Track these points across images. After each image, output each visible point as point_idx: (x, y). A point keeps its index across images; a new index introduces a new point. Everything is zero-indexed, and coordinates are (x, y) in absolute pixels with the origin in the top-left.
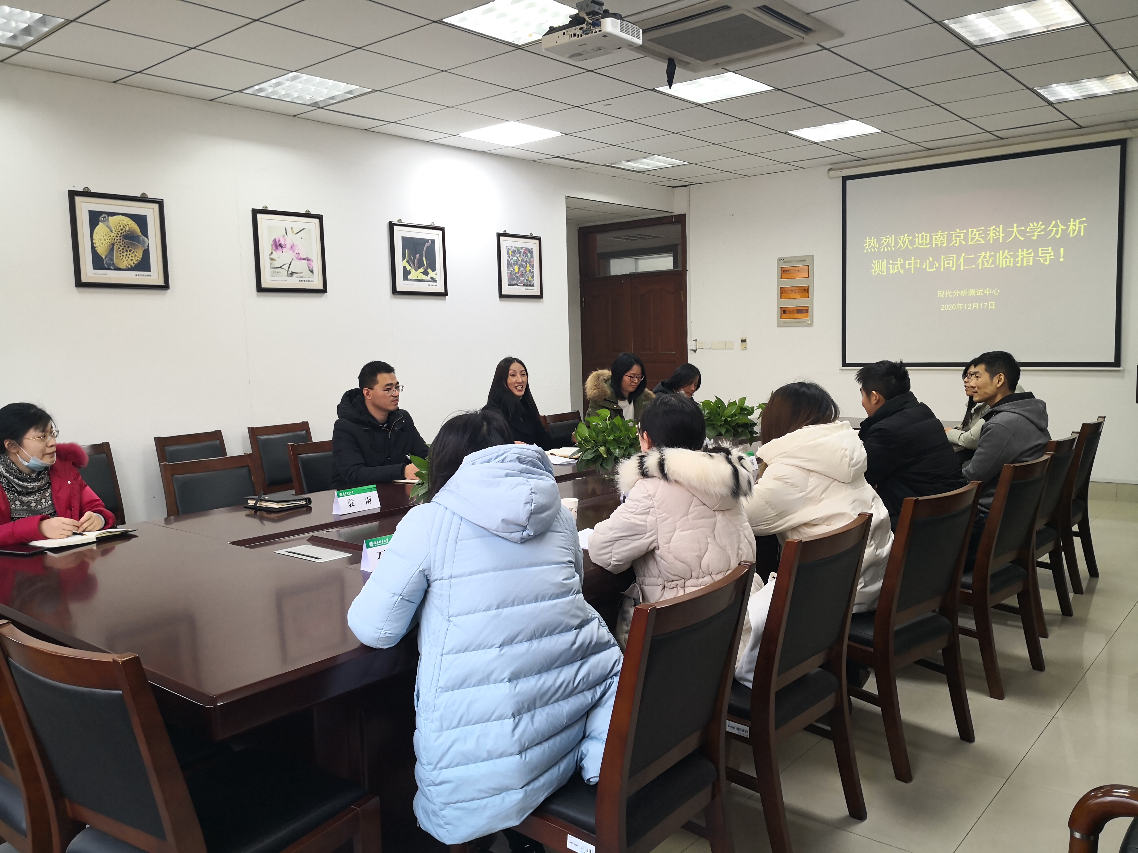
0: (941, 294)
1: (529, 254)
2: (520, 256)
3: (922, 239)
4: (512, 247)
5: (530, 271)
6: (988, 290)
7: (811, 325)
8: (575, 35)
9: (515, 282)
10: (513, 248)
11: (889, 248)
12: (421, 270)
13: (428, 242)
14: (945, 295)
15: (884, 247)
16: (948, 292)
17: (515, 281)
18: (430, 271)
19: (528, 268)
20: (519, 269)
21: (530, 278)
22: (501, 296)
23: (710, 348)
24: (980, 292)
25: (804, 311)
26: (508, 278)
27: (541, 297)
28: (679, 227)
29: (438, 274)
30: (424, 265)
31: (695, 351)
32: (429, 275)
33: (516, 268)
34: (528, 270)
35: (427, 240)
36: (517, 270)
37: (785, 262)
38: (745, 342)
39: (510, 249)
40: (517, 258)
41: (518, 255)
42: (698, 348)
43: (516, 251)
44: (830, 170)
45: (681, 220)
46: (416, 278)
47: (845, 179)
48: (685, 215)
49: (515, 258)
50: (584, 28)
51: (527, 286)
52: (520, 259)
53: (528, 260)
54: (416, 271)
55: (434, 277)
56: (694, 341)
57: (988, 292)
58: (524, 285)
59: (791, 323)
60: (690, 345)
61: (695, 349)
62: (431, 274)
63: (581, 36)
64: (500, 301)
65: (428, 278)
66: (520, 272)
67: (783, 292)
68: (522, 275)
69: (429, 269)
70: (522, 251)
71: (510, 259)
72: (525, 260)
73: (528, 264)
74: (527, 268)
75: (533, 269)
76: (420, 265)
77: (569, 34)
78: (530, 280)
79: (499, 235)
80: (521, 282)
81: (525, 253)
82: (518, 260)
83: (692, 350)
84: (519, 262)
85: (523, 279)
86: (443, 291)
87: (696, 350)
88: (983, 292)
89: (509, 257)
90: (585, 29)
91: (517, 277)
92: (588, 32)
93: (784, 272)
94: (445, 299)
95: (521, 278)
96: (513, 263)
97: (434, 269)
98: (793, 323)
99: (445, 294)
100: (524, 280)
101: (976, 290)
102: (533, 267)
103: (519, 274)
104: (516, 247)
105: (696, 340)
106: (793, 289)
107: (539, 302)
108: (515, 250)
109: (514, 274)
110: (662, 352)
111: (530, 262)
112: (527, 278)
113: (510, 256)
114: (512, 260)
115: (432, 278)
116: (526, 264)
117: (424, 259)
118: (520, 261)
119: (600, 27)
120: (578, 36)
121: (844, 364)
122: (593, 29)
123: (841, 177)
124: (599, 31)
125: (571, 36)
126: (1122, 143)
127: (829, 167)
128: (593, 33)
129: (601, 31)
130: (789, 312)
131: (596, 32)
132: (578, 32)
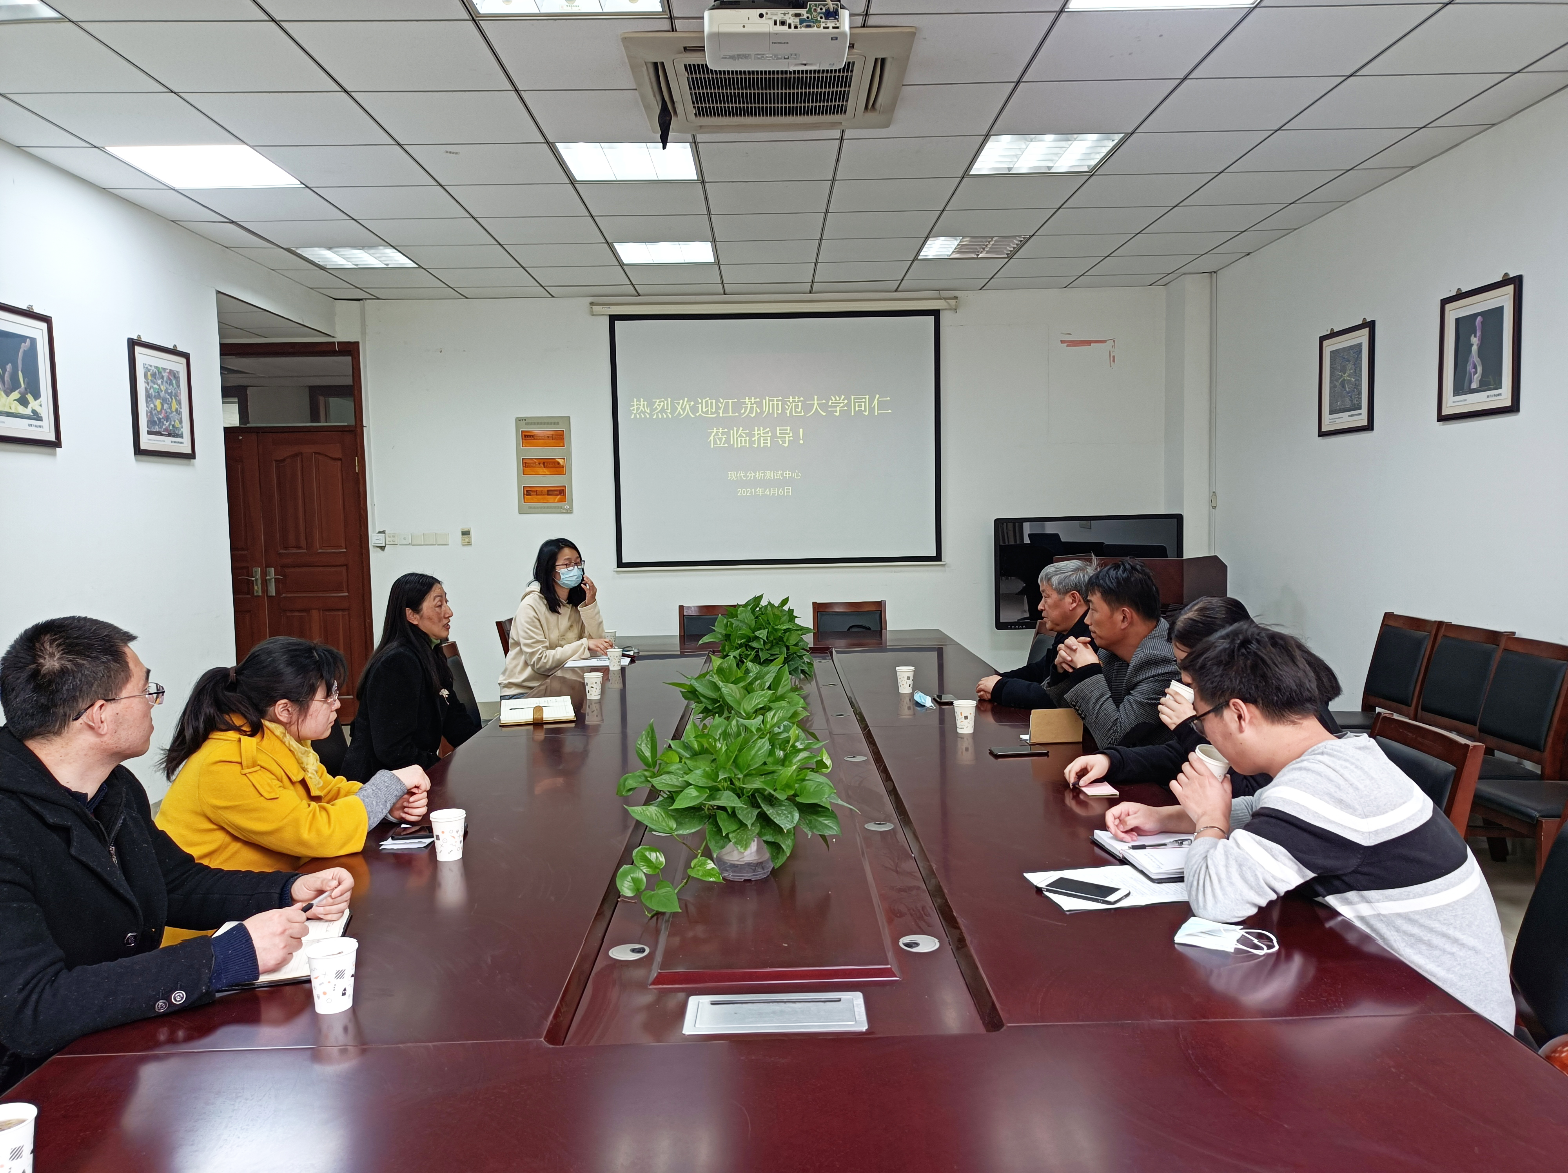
0: (732, 475)
1: (174, 382)
2: (162, 382)
3: (707, 406)
4: (151, 366)
5: (177, 410)
6: (788, 473)
7: (570, 511)
8: (783, 23)
9: (157, 429)
10: (153, 368)
11: (664, 414)
12: (16, 395)
13: (25, 343)
14: (737, 477)
15: (658, 412)
16: (740, 474)
17: (157, 427)
18: (30, 397)
19: (175, 406)
20: (162, 405)
21: (177, 424)
22: (138, 451)
23: (409, 544)
24: (778, 475)
25: (558, 493)
26: (148, 421)
27: (192, 456)
28: (349, 359)
29: (44, 405)
30: (21, 386)
31: (382, 548)
32: (30, 406)
33: (158, 402)
34: (174, 410)
35: (23, 338)
36: (159, 409)
37: (526, 424)
38: (469, 535)
39: (149, 370)
40: (159, 386)
41: (159, 382)
42: (387, 543)
43: (155, 375)
44: (592, 304)
45: (351, 350)
46: (7, 410)
47: (613, 319)
48: (357, 343)
49: (156, 386)
50: (803, 16)
51: (174, 436)
52: (163, 388)
53: (174, 392)
54: (8, 396)
55: (38, 409)
56: (380, 532)
57: (788, 475)
58: (169, 435)
59: (541, 508)
60: (374, 539)
61: (384, 545)
62: (33, 404)
63: (796, 27)
64: (136, 460)
65: (28, 411)
66: (163, 411)
67: (527, 465)
68: (167, 418)
69: (29, 394)
70: (165, 375)
71: (149, 388)
72: (169, 391)
73: (173, 398)
74: (172, 405)
75: (181, 408)
76: (15, 386)
77: (771, 19)
78: (177, 426)
79: (133, 344)
80: (166, 430)
81: (170, 379)
82: (161, 389)
83: (378, 547)
84: (162, 394)
85: (168, 423)
86: (52, 437)
87: (385, 547)
88: (782, 475)
89: (148, 384)
90: (805, 17)
91: (159, 419)
92: (812, 24)
93: (527, 437)
94: (55, 454)
95: (165, 422)
96: (153, 394)
97: (37, 396)
98: (544, 508)
99: (57, 443)
100: (169, 425)
101: (774, 473)
102: (180, 404)
103: (163, 415)
104: (156, 367)
105: (384, 532)
106: (541, 461)
107: (189, 465)
108: (155, 373)
109: (155, 414)
110: (320, 551)
111: (176, 395)
112: (173, 423)
113: (149, 381)
114: (152, 390)
115: (34, 411)
116: (172, 399)
117: (20, 373)
118: (163, 392)
119: (838, 21)
120: (790, 27)
121: (620, 564)
122: (822, 20)
123: (607, 315)
124: (834, 28)
125: (775, 23)
126: (936, 314)
127: (591, 299)
128: (822, 27)
129: (838, 28)
130: (537, 493)
131: (828, 28)
132: (790, 19)
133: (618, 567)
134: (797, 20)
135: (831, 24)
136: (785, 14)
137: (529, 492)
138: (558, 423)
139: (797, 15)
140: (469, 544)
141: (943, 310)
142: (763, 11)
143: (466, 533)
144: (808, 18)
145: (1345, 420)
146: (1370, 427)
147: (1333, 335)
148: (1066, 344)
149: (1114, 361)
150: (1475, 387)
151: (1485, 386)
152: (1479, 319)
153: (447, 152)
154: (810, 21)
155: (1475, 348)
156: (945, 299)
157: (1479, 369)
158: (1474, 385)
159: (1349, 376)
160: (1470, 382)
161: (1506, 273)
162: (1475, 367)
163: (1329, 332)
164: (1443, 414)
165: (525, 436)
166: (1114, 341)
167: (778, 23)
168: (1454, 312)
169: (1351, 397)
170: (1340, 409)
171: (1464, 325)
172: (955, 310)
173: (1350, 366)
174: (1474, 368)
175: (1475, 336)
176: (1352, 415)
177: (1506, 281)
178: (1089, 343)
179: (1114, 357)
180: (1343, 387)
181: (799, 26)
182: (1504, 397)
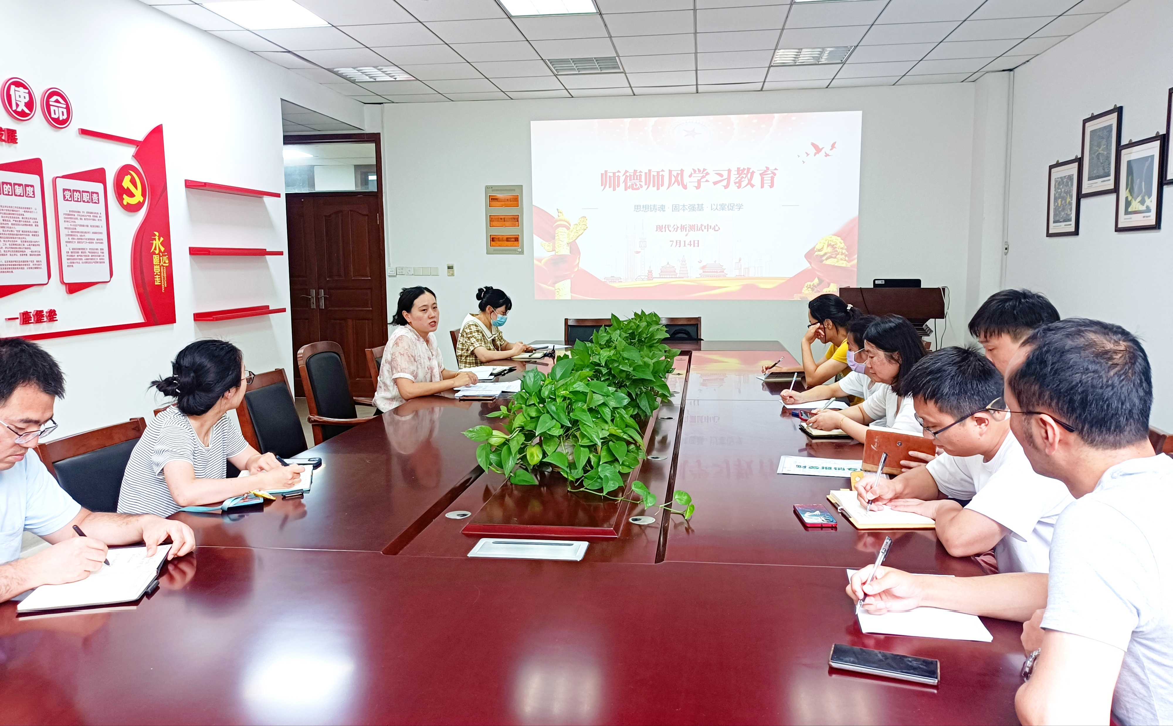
7: (522, 253)
23: (413, 275)
25: (514, 240)
28: (373, 145)
31: (395, 277)
37: (493, 190)
38: (453, 268)
45: (375, 138)
48: (379, 134)
59: (502, 250)
60: (389, 270)
61: (396, 274)
67: (493, 220)
83: (391, 276)
93: (493, 199)
106: (503, 217)
110: (354, 278)
130: (499, 240)
137: (493, 240)
138: (514, 190)
140: (453, 275)
143: (450, 268)
145: (1098, 185)
147: (1093, 118)
159: (1103, 150)
163: (1090, 116)
169: (1104, 167)
170: (1095, 177)
173: (1104, 142)
176: (1103, 181)
180: (1098, 159)
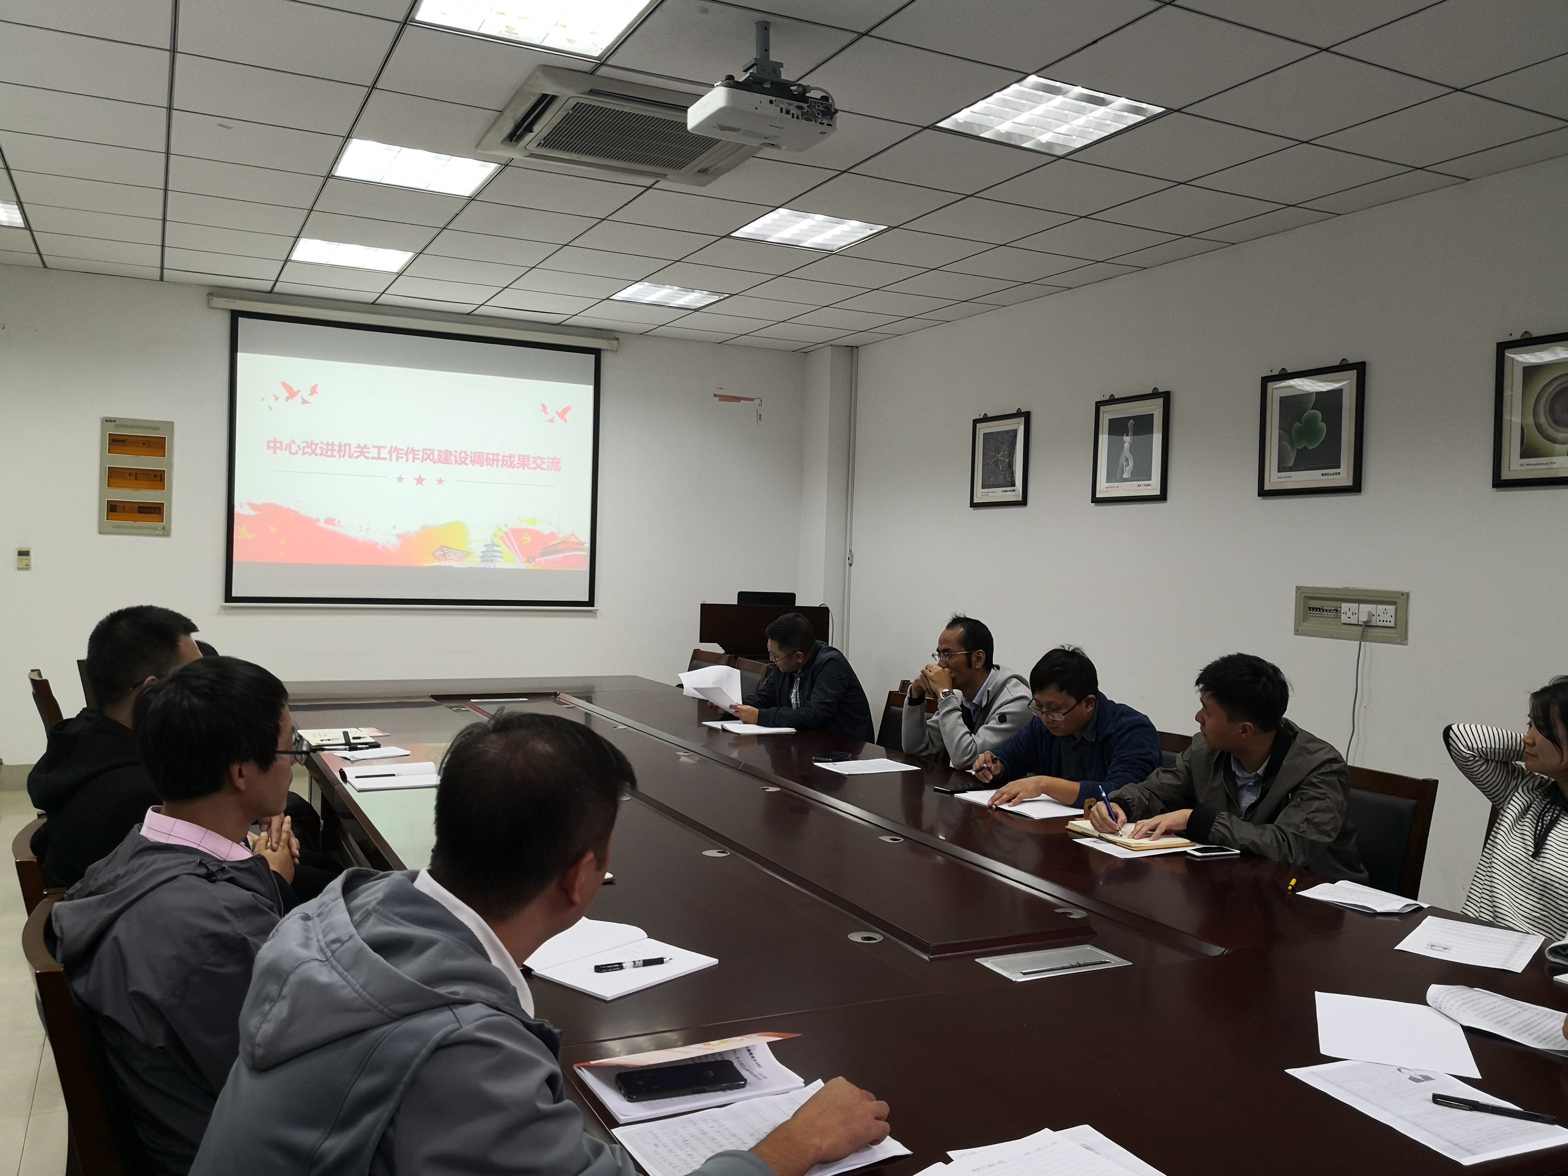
7: (167, 533)
25: (153, 511)
37: (118, 426)
38: (27, 555)
44: (210, 294)
50: (804, 109)
59: (130, 528)
63: (798, 118)
67: (113, 476)
77: (778, 106)
90: (805, 111)
92: (809, 117)
93: (115, 442)
98: (134, 528)
106: (135, 472)
119: (832, 120)
120: (793, 117)
121: (229, 597)
122: (819, 116)
123: (229, 310)
124: (828, 125)
125: (781, 112)
126: (597, 353)
127: (207, 290)
128: (818, 123)
129: (830, 125)
130: (124, 510)
131: (823, 124)
132: (793, 111)
133: (226, 601)
134: (799, 112)
135: (825, 122)
136: (790, 105)
137: (113, 509)
138: (158, 429)
139: (799, 108)
140: (27, 567)
141: (604, 350)
142: (773, 98)
143: (23, 553)
144: (808, 111)
145: (998, 494)
146: (1023, 502)
147: (986, 419)
148: (718, 398)
149: (760, 419)
150: (1127, 477)
151: (1135, 477)
152: (1131, 421)
153: (220, 125)
154: (809, 115)
155: (1127, 445)
156: (608, 339)
157: (1131, 463)
158: (1125, 476)
159: (1002, 457)
160: (1123, 473)
161: (1155, 388)
162: (1127, 460)
163: (982, 417)
164: (1098, 496)
165: (113, 441)
166: (761, 400)
167: (784, 111)
168: (1109, 413)
169: (1004, 475)
170: (993, 485)
171: (1118, 427)
172: (615, 351)
173: (1004, 449)
174: (1126, 462)
175: (1127, 436)
176: (1006, 491)
177: (1155, 394)
178: (738, 399)
179: (760, 415)
180: (997, 465)
181: (800, 117)
182: (1154, 487)
